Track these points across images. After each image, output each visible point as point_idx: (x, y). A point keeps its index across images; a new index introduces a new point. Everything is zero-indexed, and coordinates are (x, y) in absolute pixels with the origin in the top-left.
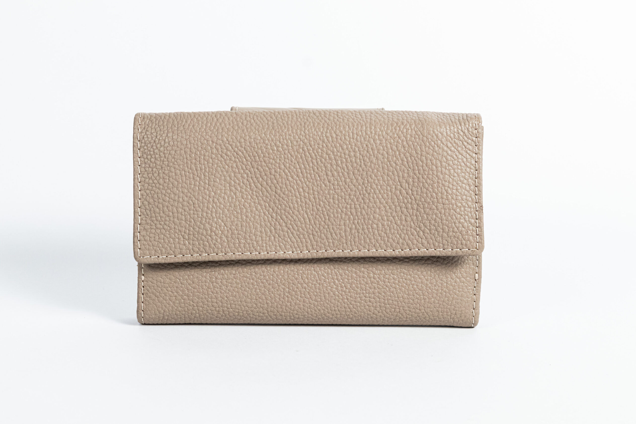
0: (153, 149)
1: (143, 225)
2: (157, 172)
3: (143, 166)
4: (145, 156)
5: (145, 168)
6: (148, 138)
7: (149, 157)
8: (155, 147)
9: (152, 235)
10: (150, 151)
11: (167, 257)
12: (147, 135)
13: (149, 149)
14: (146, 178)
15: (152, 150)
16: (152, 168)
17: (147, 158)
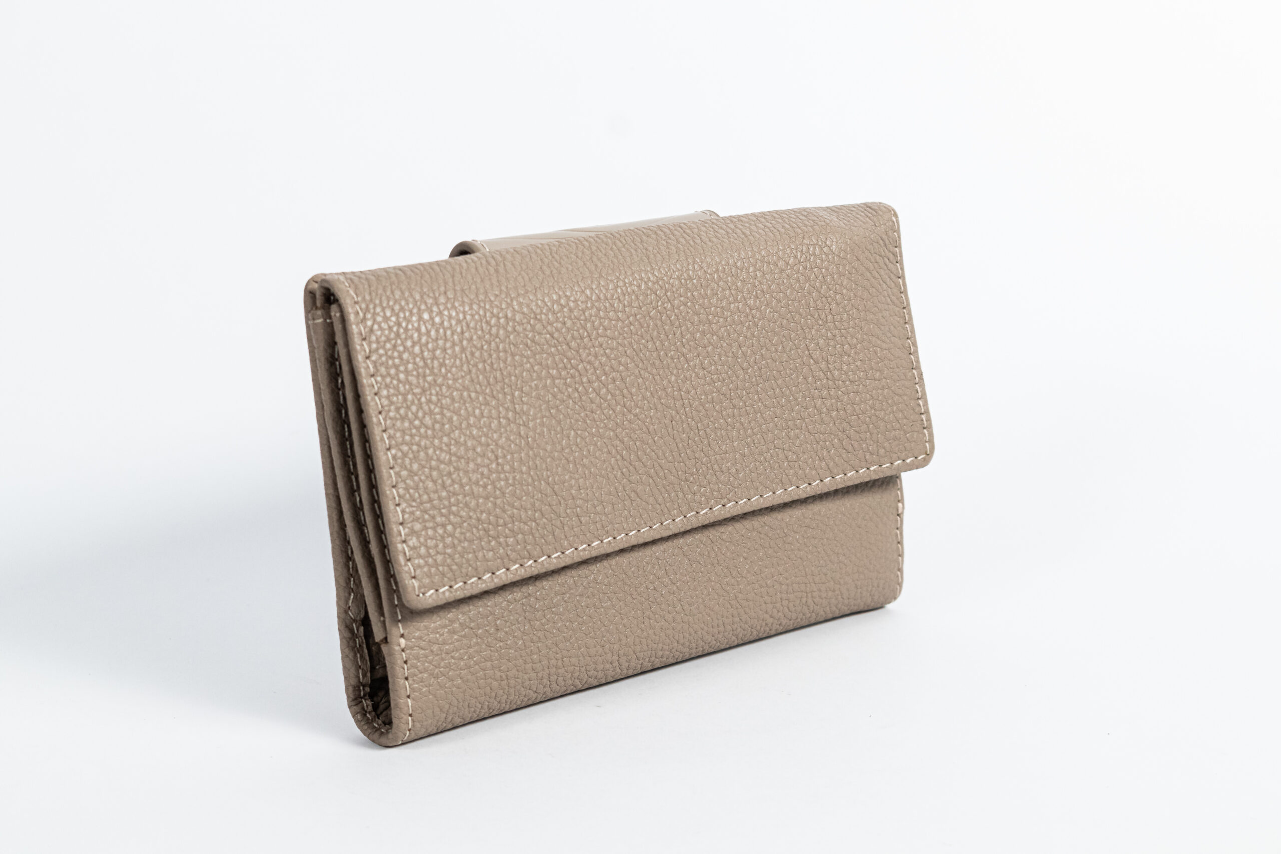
0: (398, 352)
1: (408, 523)
2: (416, 402)
3: (385, 393)
4: (383, 370)
5: (388, 397)
6: (381, 329)
7: (393, 371)
8: (401, 348)
9: (430, 543)
10: (392, 358)
11: (465, 583)
12: (379, 324)
13: (390, 353)
14: (397, 419)
15: (396, 354)
16: (405, 396)
17: (389, 374)
